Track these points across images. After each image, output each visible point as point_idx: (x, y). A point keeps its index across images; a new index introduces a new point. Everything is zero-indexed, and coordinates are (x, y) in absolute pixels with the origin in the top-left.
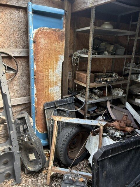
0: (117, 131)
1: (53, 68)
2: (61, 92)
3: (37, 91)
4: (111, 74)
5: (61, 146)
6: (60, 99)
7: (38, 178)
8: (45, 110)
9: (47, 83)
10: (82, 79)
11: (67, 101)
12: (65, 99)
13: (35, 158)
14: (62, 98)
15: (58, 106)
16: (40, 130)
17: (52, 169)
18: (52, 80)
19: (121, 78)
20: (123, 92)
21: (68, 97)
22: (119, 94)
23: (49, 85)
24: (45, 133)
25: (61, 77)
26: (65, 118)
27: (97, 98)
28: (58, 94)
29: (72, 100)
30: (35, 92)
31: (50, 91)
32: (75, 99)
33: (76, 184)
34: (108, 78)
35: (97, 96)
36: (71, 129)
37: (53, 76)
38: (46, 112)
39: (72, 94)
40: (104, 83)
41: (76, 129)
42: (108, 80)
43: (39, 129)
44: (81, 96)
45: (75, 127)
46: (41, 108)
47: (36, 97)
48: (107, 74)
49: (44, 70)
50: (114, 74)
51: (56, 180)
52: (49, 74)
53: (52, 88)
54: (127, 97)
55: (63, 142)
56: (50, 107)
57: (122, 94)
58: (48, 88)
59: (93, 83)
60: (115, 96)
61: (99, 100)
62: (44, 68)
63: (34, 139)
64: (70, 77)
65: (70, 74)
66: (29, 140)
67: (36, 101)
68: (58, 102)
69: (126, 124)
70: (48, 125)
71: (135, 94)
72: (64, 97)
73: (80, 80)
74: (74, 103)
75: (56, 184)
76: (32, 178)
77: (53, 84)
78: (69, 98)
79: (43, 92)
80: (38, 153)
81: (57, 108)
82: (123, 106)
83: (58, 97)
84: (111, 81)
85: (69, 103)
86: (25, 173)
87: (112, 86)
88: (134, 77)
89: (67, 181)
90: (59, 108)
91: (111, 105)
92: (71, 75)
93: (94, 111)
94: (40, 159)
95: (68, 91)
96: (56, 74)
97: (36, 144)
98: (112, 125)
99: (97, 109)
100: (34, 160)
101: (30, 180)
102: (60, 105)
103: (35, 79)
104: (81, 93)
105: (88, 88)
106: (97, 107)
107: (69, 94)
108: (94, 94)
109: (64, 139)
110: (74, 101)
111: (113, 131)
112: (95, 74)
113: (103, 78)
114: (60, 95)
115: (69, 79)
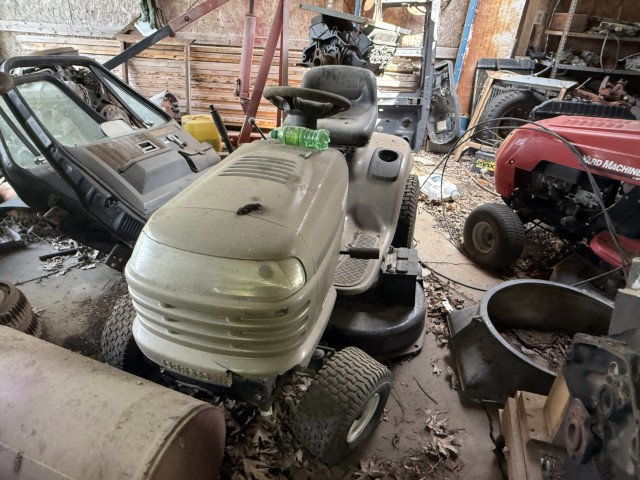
3: (473, 36)
5: (490, 112)
8: (478, 71)
9: (492, 24)
10: (560, 24)
11: (519, 65)
13: (446, 129)
18: (502, 20)
23: (495, 28)
24: (466, 118)
29: (530, 64)
30: (470, 37)
31: (493, 40)
34: (616, 24)
37: (507, 12)
38: (477, 74)
39: (534, 56)
40: (603, 31)
42: (616, 29)
44: (549, 61)
47: (469, 46)
52: (501, 9)
53: (499, 35)
55: (495, 108)
56: (486, 66)
58: (492, 34)
59: (582, 32)
61: (585, 68)
64: (538, 20)
65: (540, 15)
66: (446, 96)
67: (467, 53)
70: (474, 98)
72: (517, 57)
73: (558, 27)
74: (532, 71)
77: (504, 27)
79: (482, 39)
85: (524, 68)
86: (426, 148)
87: (621, 41)
92: (542, 18)
96: (514, 9)
100: (444, 131)
103: (476, 14)
105: (564, 36)
115: (535, 26)
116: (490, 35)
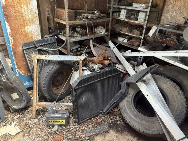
0: (96, 65)
1: (26, 2)
2: (40, 30)
3: (12, 30)
4: (93, 12)
6: (40, 38)
7: (24, 114)
8: (24, 51)
9: (22, 20)
10: (61, 16)
11: (48, 41)
12: (46, 39)
13: (18, 97)
14: (42, 37)
15: (38, 46)
16: (23, 72)
17: (37, 104)
18: (27, 17)
19: (102, 15)
20: (105, 30)
21: (49, 37)
22: (101, 33)
23: (25, 23)
24: (28, 75)
25: (37, 14)
26: (44, 56)
27: (79, 36)
28: (36, 33)
29: (53, 39)
30: (9, 31)
31: (27, 30)
32: (56, 39)
33: (59, 113)
34: (88, 15)
35: (79, 35)
36: (52, 66)
37: (28, 12)
38: (25, 53)
39: (53, 34)
40: (84, 19)
41: (57, 66)
42: (89, 17)
43: (21, 71)
44: (63, 36)
45: (56, 64)
46: (20, 49)
47: (12, 36)
48: (88, 11)
49: (15, 4)
50: (96, 11)
51: (42, 113)
52: (23, 10)
53: (29, 27)
54: (109, 35)
55: (45, 79)
56: (29, 47)
57: (104, 32)
58: (24, 26)
59: (74, 20)
60: (98, 35)
61: (81, 38)
62: (15, 2)
63: (12, 77)
64: (48, 14)
65: (48, 11)
66: (8, 80)
67: (13, 41)
68: (38, 42)
69: (104, 58)
70: (30, 66)
71: (117, 32)
72: (45, 36)
73: (60, 18)
74: (56, 43)
75: (42, 116)
76: (19, 115)
77: (29, 21)
78: (51, 37)
79: (19, 30)
80: (21, 91)
81: (37, 48)
82: (106, 45)
83: (38, 37)
84: (92, 18)
85: (51, 42)
86: (10, 111)
87: (93, 23)
88: (116, 15)
89: (50, 112)
90: (39, 48)
91: (94, 43)
92: (50, 13)
93: (77, 49)
94: (23, 97)
95: (49, 31)
96: (31, 10)
97: (15, 82)
98: (92, 59)
99: (79, 47)
100: (18, 99)
101: (16, 117)
102: (41, 44)
103: (6, 15)
104: (63, 32)
105: (67, 25)
107: (50, 33)
108: (77, 33)
109: (45, 76)
110: (56, 41)
111: (93, 65)
112: (76, 11)
113: (83, 15)
114: (40, 34)
115: (48, 17)
116: (23, 28)
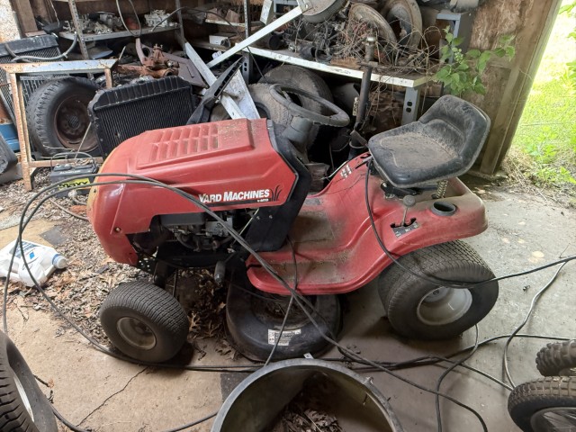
5: (37, 118)
6: (18, 37)
7: (8, 190)
12: (32, 39)
15: (16, 54)
17: (30, 164)
20: (167, 18)
22: (161, 23)
24: (5, 123)
27: (106, 29)
28: (8, 25)
32: (57, 39)
35: (106, 27)
36: (51, 87)
39: (48, 29)
41: (62, 85)
44: (72, 32)
54: (182, 30)
57: (166, 22)
61: (112, 34)
68: (14, 44)
69: (157, 63)
72: (29, 35)
74: (57, 47)
78: (42, 36)
85: (45, 47)
90: (18, 57)
91: (144, 46)
95: (37, 23)
99: (111, 55)
102: (21, 51)
104: (69, 25)
105: (71, 3)
106: (111, 52)
108: (100, 23)
110: (57, 44)
114: (16, 28)
